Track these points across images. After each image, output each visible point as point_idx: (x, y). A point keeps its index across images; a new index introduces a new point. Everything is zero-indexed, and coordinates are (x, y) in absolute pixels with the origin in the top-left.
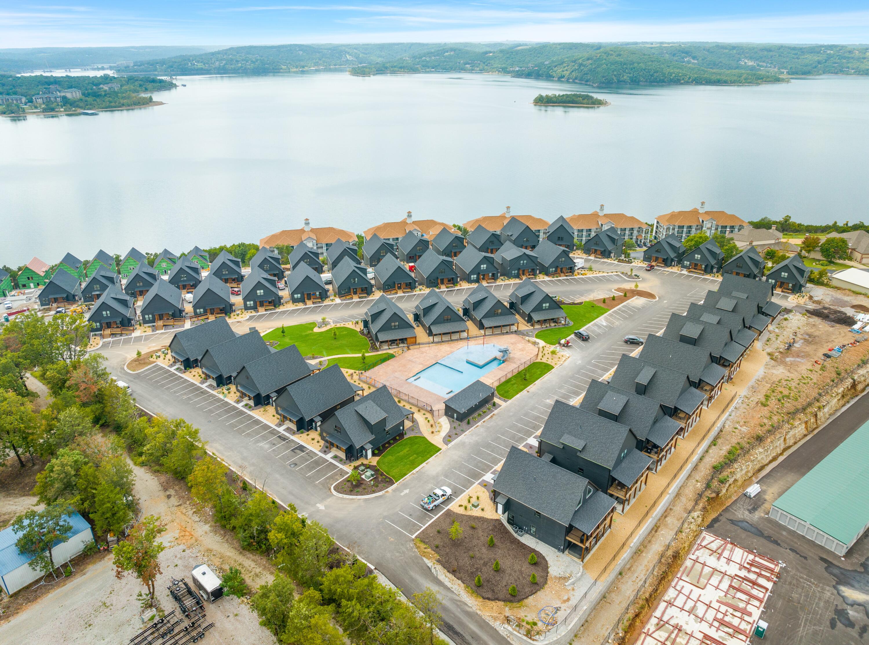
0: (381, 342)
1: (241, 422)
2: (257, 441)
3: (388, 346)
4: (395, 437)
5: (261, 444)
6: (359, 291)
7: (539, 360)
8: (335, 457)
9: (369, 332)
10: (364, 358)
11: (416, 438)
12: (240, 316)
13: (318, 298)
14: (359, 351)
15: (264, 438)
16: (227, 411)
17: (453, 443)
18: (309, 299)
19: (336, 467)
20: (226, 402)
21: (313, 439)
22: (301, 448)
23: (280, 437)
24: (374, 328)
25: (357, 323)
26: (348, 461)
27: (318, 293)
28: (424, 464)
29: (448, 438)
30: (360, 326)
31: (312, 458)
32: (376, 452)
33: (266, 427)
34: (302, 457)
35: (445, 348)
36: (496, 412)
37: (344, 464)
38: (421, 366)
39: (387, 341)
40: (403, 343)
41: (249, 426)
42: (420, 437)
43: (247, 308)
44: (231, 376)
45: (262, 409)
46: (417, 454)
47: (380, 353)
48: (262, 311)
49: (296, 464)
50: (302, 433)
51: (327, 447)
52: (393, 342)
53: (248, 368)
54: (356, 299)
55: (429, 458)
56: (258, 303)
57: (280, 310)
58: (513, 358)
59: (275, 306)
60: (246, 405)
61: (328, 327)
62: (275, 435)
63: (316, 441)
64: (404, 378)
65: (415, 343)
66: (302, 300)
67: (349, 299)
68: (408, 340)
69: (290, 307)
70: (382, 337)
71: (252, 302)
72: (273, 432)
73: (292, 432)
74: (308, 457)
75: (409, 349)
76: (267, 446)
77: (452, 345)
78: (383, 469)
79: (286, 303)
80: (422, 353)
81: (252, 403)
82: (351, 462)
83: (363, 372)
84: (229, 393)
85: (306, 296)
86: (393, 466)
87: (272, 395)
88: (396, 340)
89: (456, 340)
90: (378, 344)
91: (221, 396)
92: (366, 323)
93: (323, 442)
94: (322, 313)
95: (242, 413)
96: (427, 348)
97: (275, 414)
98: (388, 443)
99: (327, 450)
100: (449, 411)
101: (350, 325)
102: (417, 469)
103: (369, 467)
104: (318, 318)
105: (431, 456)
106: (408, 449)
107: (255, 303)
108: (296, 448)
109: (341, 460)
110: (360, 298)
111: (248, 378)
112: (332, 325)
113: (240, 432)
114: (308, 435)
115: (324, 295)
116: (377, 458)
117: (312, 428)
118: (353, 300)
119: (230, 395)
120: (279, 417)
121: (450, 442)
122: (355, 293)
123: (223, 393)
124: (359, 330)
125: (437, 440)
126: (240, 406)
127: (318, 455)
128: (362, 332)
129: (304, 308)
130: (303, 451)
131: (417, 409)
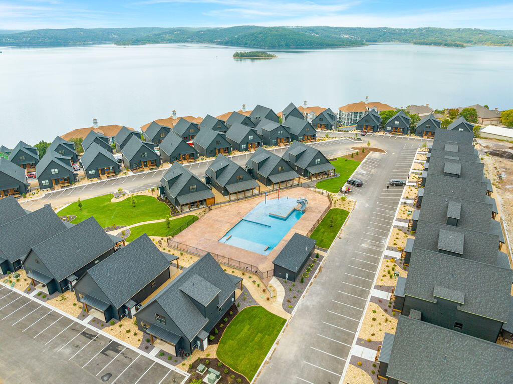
0: (182, 206)
1: (32, 319)
2: (55, 345)
3: (189, 208)
4: (228, 312)
5: (59, 349)
6: (149, 163)
7: (333, 207)
8: (162, 354)
9: (166, 198)
10: (168, 223)
11: (252, 309)
12: (36, 194)
13: (111, 173)
14: (162, 216)
15: (64, 339)
16: (14, 306)
17: (295, 309)
18: (103, 174)
19: (164, 370)
20: (15, 293)
21: (128, 331)
22: (114, 347)
23: (84, 334)
24: (173, 193)
25: (153, 190)
26: (179, 358)
27: (111, 168)
28: (274, 346)
29: (289, 304)
30: (157, 193)
31: (131, 360)
32: (212, 338)
33: (66, 321)
34: (117, 360)
35: (244, 205)
36: (321, 264)
37: (175, 363)
38: (228, 224)
39: (187, 204)
40: (202, 204)
41: (42, 324)
42: (256, 307)
43: (42, 187)
44: (19, 261)
45: (59, 298)
46: (261, 332)
47: (182, 216)
48: (58, 188)
49: (110, 375)
50: (113, 324)
51: (148, 341)
52: (192, 205)
53: (36, 250)
54: (147, 171)
55: (277, 335)
56: (54, 182)
57: (76, 186)
58: (311, 208)
59: (71, 183)
60: (40, 294)
61: (126, 197)
62: (78, 331)
63: (132, 333)
64: (216, 239)
65: (214, 204)
66: (97, 176)
67: (141, 171)
68: (208, 201)
69: (86, 182)
70: (182, 200)
71: (47, 181)
72: (76, 328)
73: (100, 325)
74: (126, 360)
75: (210, 209)
76: (68, 351)
77: (250, 201)
78: (228, 361)
79: (81, 179)
80: (225, 212)
81: (46, 290)
82: (183, 359)
83: (171, 237)
84: (18, 280)
85: (100, 171)
86: (239, 356)
87: (70, 279)
88: (196, 202)
89: (250, 197)
90: (178, 208)
91: (8, 286)
92: (163, 190)
93: (142, 333)
94: (118, 185)
95: (34, 305)
96: (227, 207)
97: (76, 302)
98: (222, 321)
99: (148, 344)
100: (279, 271)
101: (147, 193)
102: (269, 355)
103: (210, 363)
104: (114, 190)
105: (279, 332)
106: (247, 327)
107: (50, 181)
108: (107, 349)
109: (169, 358)
110: (150, 169)
111: (38, 262)
112: (129, 195)
113: (30, 334)
114: (121, 326)
115: (117, 170)
116: (215, 347)
117: (125, 316)
118: (145, 172)
119: (19, 283)
120: (81, 305)
121: (292, 308)
122: (146, 166)
123: (11, 282)
124: (156, 197)
125: (276, 308)
126: (31, 296)
127: (137, 354)
128: (159, 198)
129: (100, 183)
130: (118, 351)
131: (241, 272)
